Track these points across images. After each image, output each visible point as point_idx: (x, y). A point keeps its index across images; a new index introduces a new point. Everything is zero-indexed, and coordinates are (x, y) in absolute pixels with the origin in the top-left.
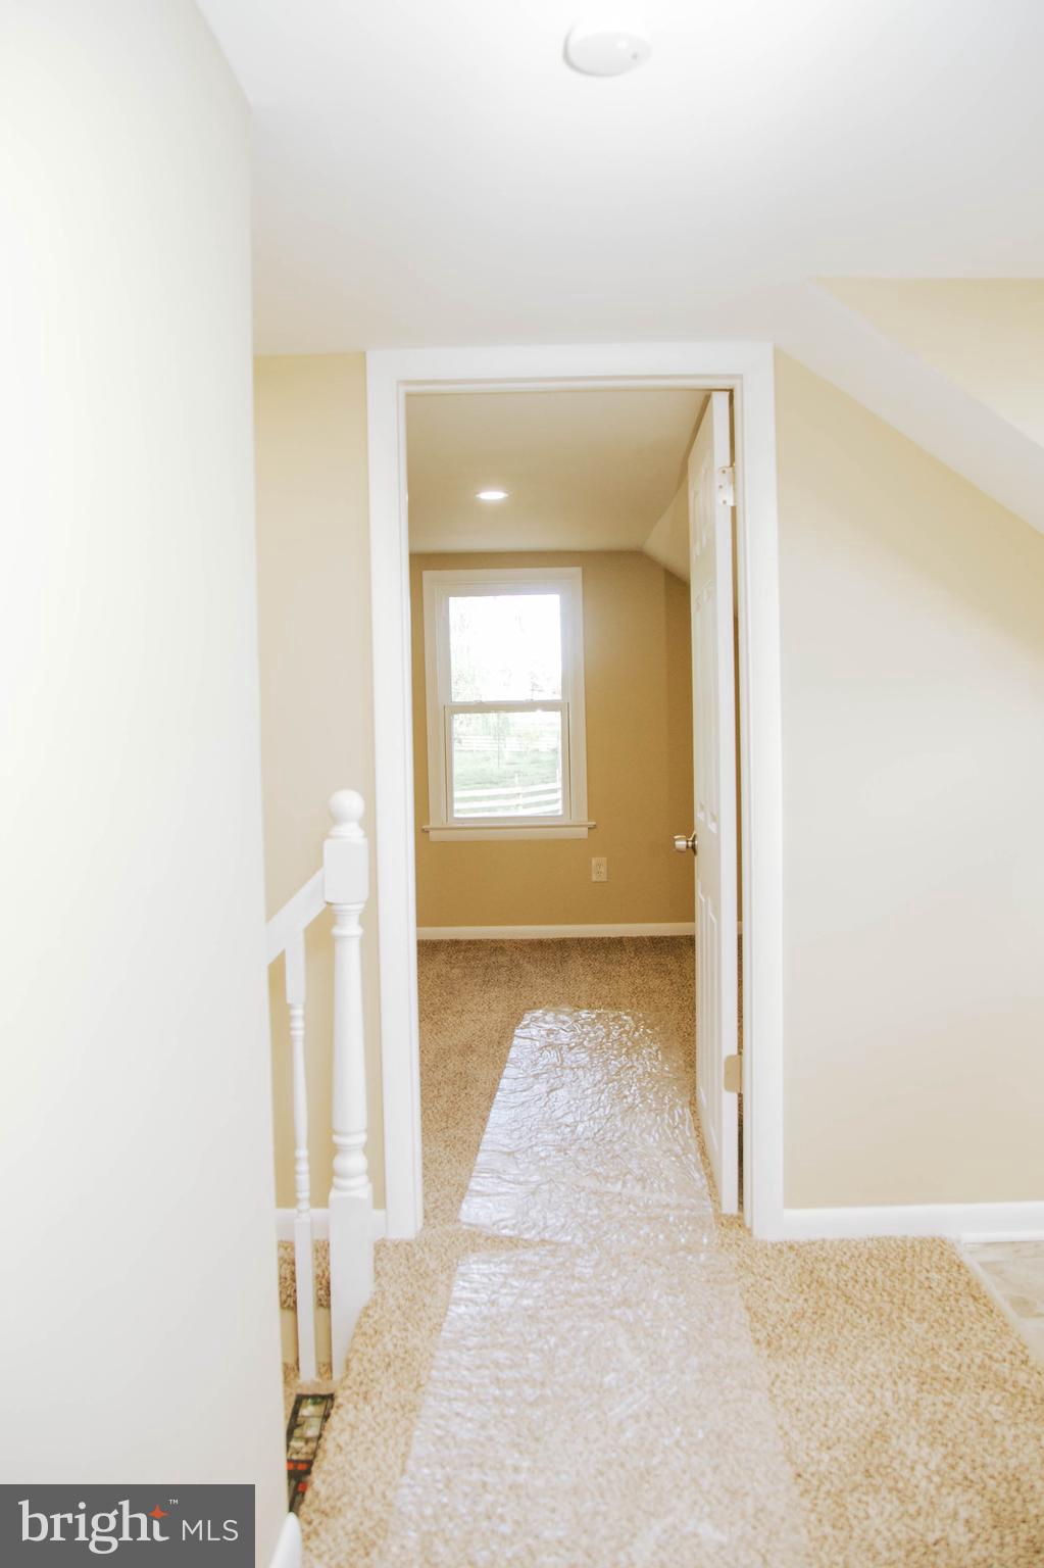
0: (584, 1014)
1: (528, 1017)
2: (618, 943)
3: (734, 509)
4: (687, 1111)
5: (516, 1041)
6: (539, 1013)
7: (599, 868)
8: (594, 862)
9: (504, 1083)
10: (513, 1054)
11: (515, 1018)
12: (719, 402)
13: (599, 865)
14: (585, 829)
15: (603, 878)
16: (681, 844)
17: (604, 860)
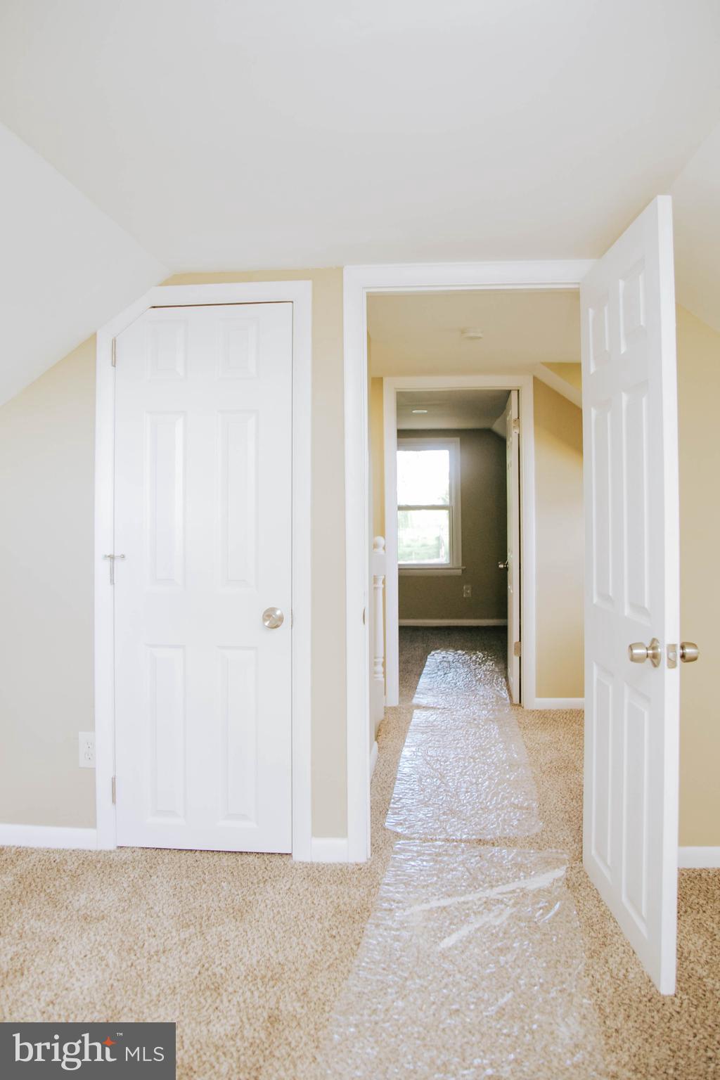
0: (459, 652)
1: (433, 653)
2: (478, 628)
3: (519, 435)
4: (504, 680)
5: (428, 660)
6: (438, 651)
7: (467, 591)
8: (464, 588)
9: (424, 672)
10: (427, 663)
11: (427, 652)
12: (514, 396)
13: (467, 589)
14: (460, 571)
15: (470, 595)
16: (501, 566)
17: (469, 586)
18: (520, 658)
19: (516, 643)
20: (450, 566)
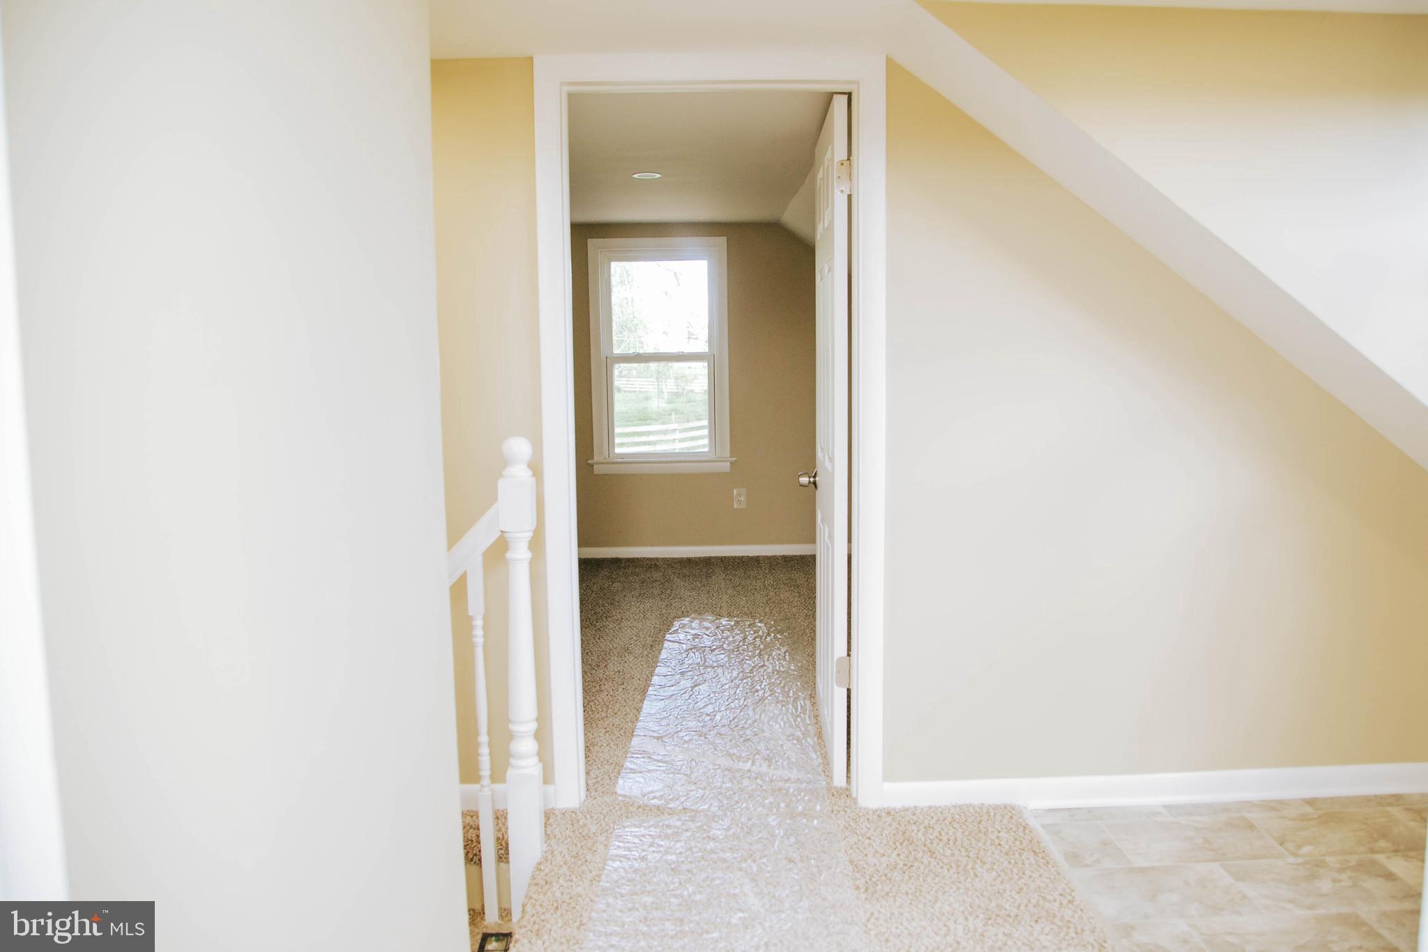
0: (724, 621)
1: (677, 623)
2: (756, 561)
3: (850, 197)
4: (808, 702)
5: (666, 644)
6: (686, 620)
7: (740, 497)
8: (735, 492)
9: (655, 680)
10: (663, 655)
11: (666, 625)
12: (839, 104)
13: (739, 495)
14: (728, 464)
15: (743, 506)
16: (804, 480)
17: (744, 491)
18: (849, 690)
19: (840, 660)
20: (712, 457)
